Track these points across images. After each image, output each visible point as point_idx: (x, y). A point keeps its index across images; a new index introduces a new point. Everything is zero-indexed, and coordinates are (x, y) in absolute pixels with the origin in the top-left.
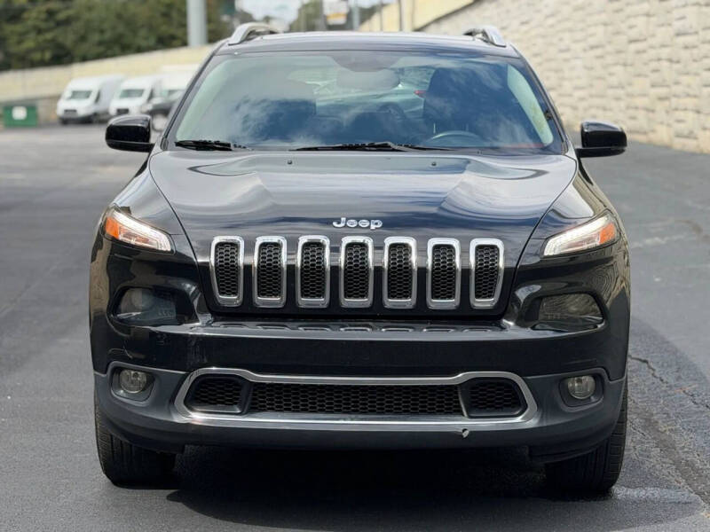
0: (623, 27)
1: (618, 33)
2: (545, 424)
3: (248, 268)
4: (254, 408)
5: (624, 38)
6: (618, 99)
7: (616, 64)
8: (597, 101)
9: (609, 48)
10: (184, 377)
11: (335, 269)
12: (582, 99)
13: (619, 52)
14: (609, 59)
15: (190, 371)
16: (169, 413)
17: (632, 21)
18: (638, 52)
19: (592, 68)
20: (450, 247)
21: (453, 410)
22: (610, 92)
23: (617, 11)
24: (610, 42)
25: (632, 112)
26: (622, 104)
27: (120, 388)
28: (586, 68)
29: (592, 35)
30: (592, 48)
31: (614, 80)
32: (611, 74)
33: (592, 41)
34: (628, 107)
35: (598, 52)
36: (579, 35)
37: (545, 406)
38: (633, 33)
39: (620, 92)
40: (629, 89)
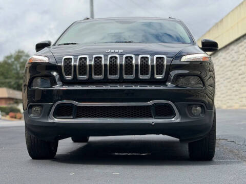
0: (237, 71)
1: (235, 73)
2: (183, 121)
3: (75, 66)
4: (77, 116)
5: (237, 74)
6: (236, 95)
7: (235, 83)
8: (229, 97)
9: (233, 78)
10: (53, 105)
11: (106, 65)
12: (224, 97)
13: (236, 79)
14: (233, 82)
15: (55, 102)
16: (48, 119)
17: (240, 68)
18: (242, 78)
19: (227, 86)
20: (147, 58)
21: (149, 116)
22: (234, 93)
23: (234, 65)
24: (232, 76)
25: (241, 99)
26: (238, 97)
27: (31, 113)
28: (225, 86)
29: (227, 75)
30: (227, 79)
31: (234, 89)
32: (233, 87)
33: (226, 77)
34: (240, 98)
35: (229, 80)
36: (222, 76)
37: (183, 115)
38: (240, 72)
39: (236, 93)
40: (240, 92)
